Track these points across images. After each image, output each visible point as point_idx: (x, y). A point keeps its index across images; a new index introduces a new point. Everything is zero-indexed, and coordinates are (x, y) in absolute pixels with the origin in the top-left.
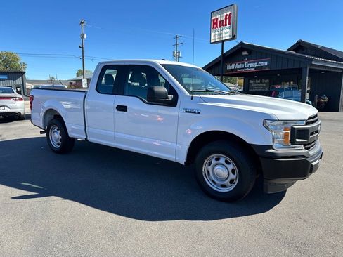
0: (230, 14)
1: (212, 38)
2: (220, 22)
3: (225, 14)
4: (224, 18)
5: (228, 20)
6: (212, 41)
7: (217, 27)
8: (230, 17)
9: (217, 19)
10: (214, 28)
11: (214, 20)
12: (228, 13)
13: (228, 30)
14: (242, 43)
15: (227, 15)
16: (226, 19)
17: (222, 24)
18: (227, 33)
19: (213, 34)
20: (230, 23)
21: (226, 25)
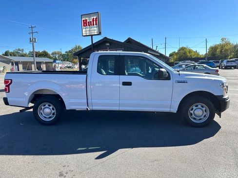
0: (96, 18)
1: (84, 32)
2: (89, 22)
3: (92, 18)
4: (92, 20)
5: (95, 22)
6: (84, 35)
7: (86, 25)
8: (96, 20)
9: (86, 20)
10: (84, 25)
11: (84, 21)
12: (95, 17)
13: (95, 29)
14: (106, 38)
15: (94, 19)
16: (93, 21)
17: (90, 24)
18: (95, 30)
19: (84, 30)
20: (96, 24)
21: (93, 25)
